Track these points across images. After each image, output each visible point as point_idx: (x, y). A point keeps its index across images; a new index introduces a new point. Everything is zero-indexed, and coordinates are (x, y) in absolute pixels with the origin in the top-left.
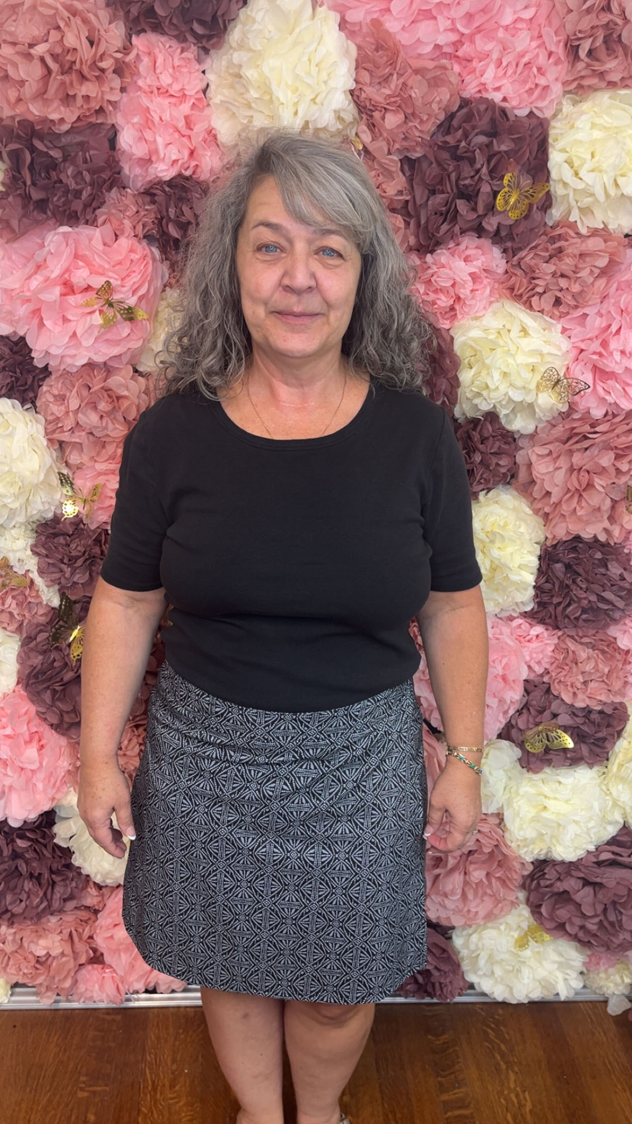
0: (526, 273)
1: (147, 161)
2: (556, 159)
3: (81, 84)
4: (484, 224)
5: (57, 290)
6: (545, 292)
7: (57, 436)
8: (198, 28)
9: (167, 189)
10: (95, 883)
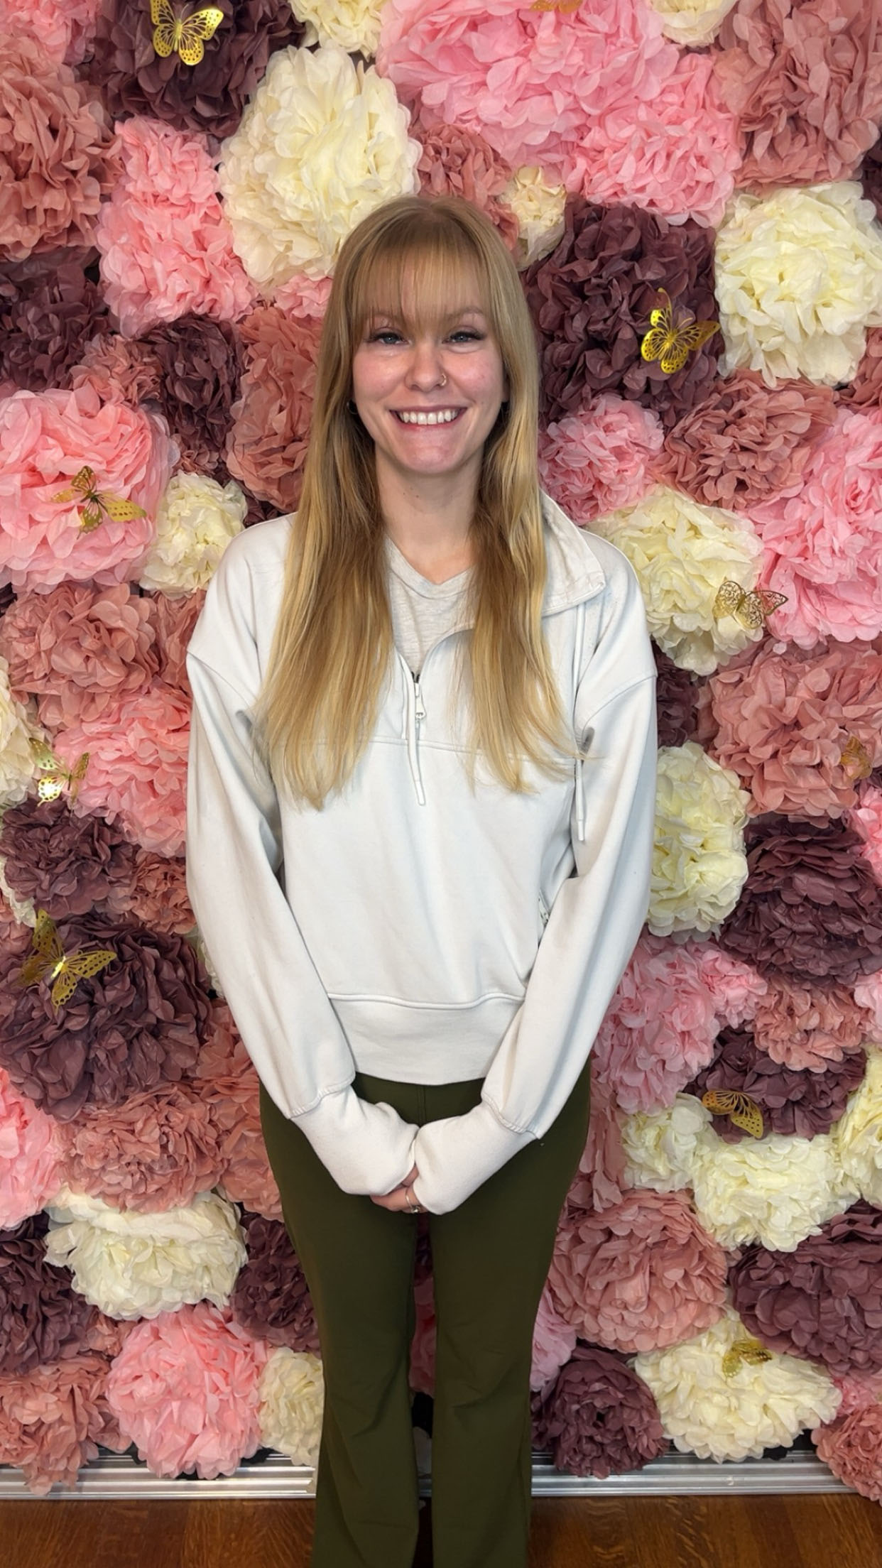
0: (693, 449)
1: (145, 296)
2: (726, 286)
3: (44, 192)
4: (627, 381)
5: (18, 480)
6: (722, 474)
7: (27, 687)
8: (205, 110)
9: (173, 334)
10: (106, 1317)
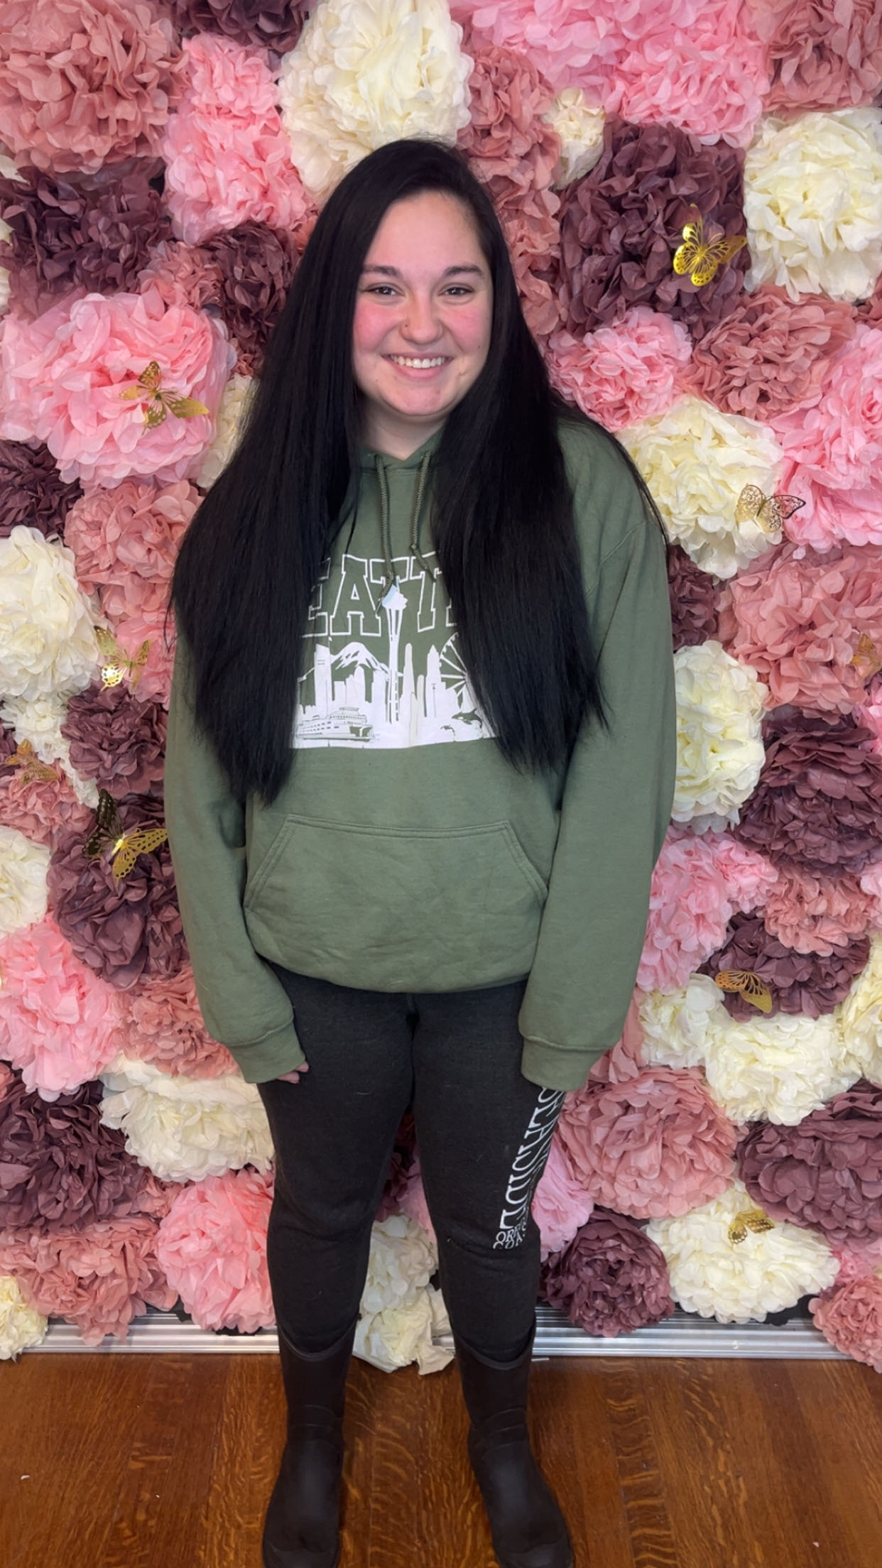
0: (719, 361)
1: (205, 205)
2: (753, 203)
3: (115, 104)
4: (659, 293)
5: (87, 378)
6: (745, 385)
7: (92, 577)
8: (267, 26)
9: (232, 240)
10: (156, 1179)
